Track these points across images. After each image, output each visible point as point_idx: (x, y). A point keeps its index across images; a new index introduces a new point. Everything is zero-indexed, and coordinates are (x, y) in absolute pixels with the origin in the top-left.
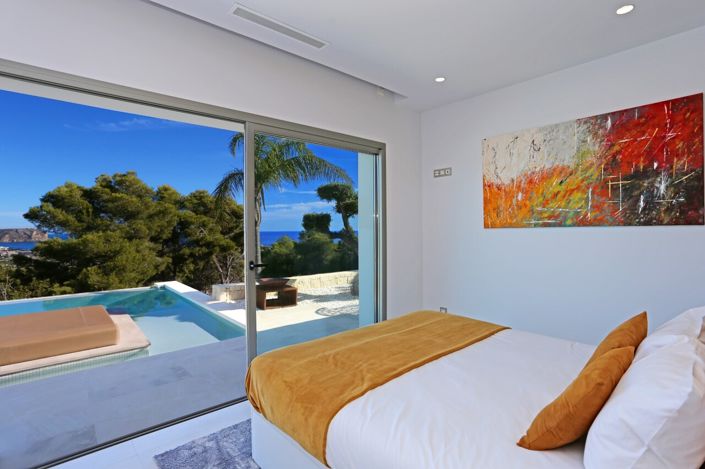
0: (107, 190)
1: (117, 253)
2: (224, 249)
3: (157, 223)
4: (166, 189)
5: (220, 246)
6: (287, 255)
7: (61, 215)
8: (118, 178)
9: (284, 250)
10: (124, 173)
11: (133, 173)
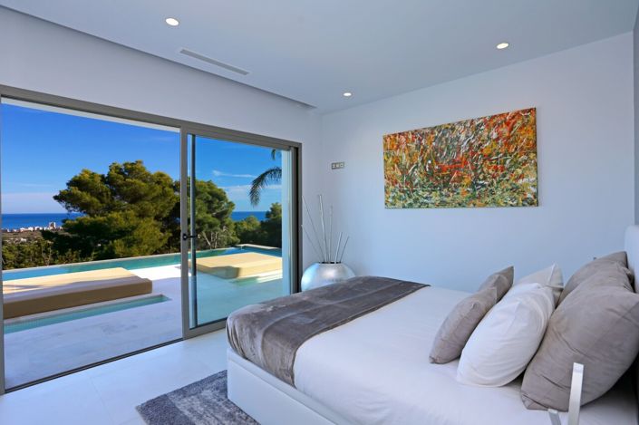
0: (121, 176)
1: (134, 228)
2: (211, 226)
3: (161, 203)
4: (162, 175)
5: (208, 223)
6: (254, 232)
7: (87, 197)
8: (129, 167)
9: (251, 228)
10: (133, 162)
11: (140, 162)
